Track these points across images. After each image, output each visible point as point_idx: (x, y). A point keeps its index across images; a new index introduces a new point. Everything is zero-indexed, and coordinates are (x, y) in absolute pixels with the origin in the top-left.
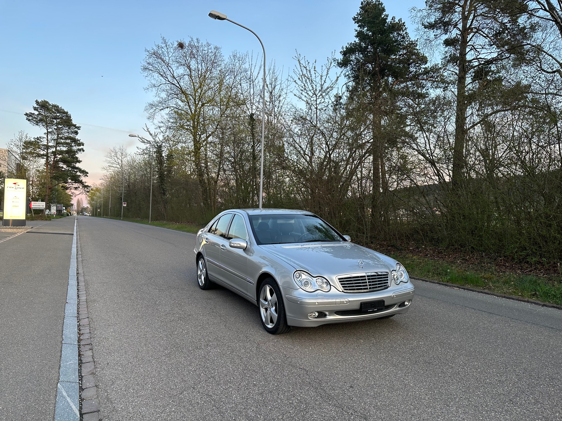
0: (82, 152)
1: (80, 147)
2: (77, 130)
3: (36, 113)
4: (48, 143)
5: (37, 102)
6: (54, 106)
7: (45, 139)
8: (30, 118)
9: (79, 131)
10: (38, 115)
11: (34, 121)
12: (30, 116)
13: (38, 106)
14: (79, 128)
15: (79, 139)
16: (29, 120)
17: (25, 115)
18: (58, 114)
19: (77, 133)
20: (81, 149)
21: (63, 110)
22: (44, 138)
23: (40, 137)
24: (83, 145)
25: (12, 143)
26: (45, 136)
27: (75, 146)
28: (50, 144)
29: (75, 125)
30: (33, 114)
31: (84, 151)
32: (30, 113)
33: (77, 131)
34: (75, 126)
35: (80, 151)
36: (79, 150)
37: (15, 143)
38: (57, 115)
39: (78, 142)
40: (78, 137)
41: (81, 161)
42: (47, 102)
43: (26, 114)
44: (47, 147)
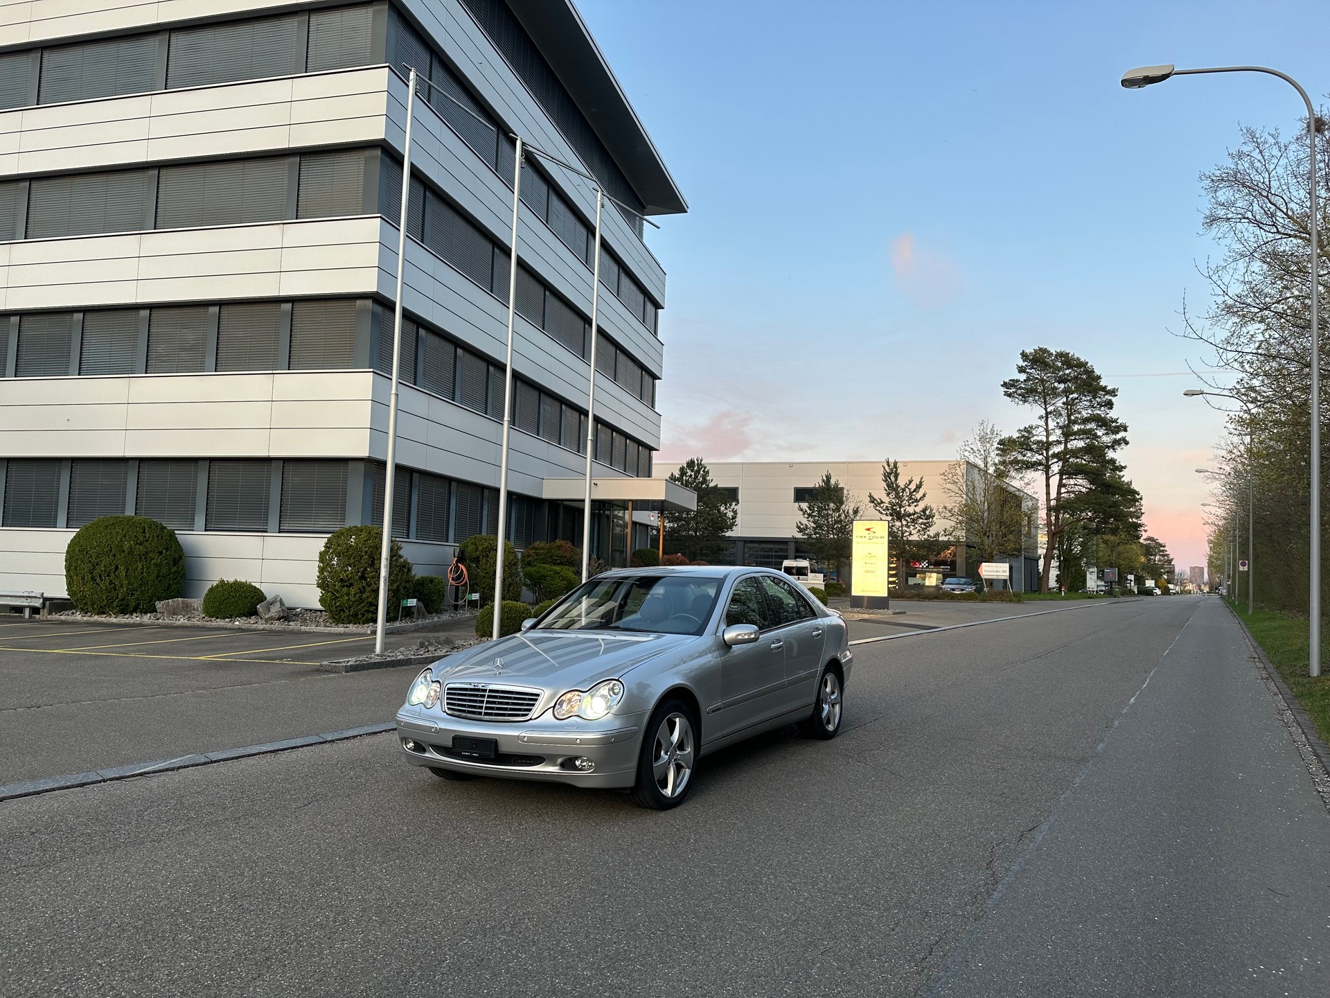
0: (1123, 445)
1: (1119, 436)
2: (1110, 398)
3: (1023, 377)
4: (1047, 437)
5: (1024, 356)
6: (1061, 355)
7: (1041, 429)
8: (1011, 391)
9: (1114, 399)
10: (1025, 381)
11: (1019, 395)
12: (1013, 386)
13: (1026, 363)
14: (1113, 393)
15: (1115, 417)
16: (1009, 395)
17: (1002, 386)
18: (1067, 372)
19: (1110, 405)
20: (1120, 440)
21: (1078, 359)
22: (1038, 427)
23: (1031, 427)
24: (1125, 430)
25: (967, 448)
26: (1042, 423)
27: (1107, 434)
28: (1052, 438)
29: (1106, 387)
30: (1018, 381)
31: (1127, 443)
32: (1011, 380)
33: (1110, 400)
34: (1104, 389)
35: (1120, 444)
36: (1117, 443)
37: (972, 446)
38: (1065, 374)
39: (1114, 424)
40: (1112, 414)
41: (1125, 467)
42: (1044, 351)
43: (1005, 385)
44: (1047, 445)
